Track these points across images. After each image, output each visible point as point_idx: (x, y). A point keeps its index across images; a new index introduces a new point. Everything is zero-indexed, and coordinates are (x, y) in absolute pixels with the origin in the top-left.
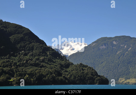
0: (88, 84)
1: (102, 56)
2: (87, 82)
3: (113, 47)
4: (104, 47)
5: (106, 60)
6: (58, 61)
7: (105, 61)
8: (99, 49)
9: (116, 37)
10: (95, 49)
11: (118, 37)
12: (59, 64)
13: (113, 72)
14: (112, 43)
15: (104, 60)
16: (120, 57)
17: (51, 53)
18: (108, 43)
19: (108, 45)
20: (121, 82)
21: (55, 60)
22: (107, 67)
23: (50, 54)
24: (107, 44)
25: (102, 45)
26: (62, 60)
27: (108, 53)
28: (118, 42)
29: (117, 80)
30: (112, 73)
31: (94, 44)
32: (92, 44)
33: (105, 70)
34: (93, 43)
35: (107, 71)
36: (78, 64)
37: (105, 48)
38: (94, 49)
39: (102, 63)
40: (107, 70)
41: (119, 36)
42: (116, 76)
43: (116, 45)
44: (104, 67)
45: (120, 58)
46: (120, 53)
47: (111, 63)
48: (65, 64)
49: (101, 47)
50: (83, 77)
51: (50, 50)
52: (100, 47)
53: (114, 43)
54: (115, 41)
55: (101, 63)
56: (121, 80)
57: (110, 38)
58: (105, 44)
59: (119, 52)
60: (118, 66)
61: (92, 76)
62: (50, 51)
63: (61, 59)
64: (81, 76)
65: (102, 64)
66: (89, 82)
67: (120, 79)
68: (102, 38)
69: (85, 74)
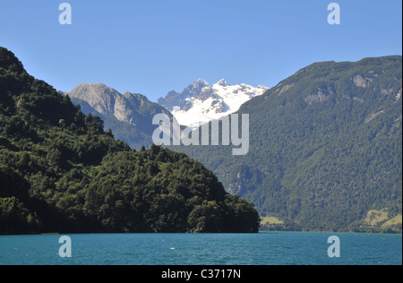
0: (159, 232)
1: (311, 129)
2: (153, 222)
3: (352, 97)
4: (320, 97)
5: (323, 142)
6: (59, 134)
7: (321, 147)
8: (303, 105)
9: (366, 62)
10: (288, 104)
11: (371, 60)
12: (55, 147)
13: (345, 186)
14: (350, 84)
15: (316, 145)
16: (376, 132)
17: (31, 104)
18: (337, 81)
19: (335, 92)
20: (374, 222)
21: (43, 132)
22: (326, 170)
23: (27, 107)
24: (332, 85)
25: (315, 92)
26: (80, 133)
27: (335, 118)
28: (371, 80)
29: (360, 218)
30: (344, 190)
31: (287, 87)
32: (281, 88)
33: (316, 179)
34: (284, 83)
35: (326, 184)
36: (143, 149)
37: (326, 102)
38: (284, 104)
39: (310, 154)
40: (324, 180)
41: (378, 59)
42: (355, 202)
43: (363, 90)
44: (314, 169)
45: (374, 136)
46: (377, 117)
47: (341, 154)
48: (87, 145)
49: (310, 99)
50: (140, 199)
51: (31, 91)
52: (306, 96)
53: (359, 82)
54: (363, 76)
55: (306, 156)
56: (373, 216)
57: (346, 65)
58: (324, 88)
59: (374, 115)
60: (367, 165)
61: (180, 197)
62: (31, 96)
63: (74, 129)
64: (131, 196)
65: (311, 158)
66: (165, 220)
67: (370, 213)
68: (315, 65)
69: (150, 189)
